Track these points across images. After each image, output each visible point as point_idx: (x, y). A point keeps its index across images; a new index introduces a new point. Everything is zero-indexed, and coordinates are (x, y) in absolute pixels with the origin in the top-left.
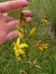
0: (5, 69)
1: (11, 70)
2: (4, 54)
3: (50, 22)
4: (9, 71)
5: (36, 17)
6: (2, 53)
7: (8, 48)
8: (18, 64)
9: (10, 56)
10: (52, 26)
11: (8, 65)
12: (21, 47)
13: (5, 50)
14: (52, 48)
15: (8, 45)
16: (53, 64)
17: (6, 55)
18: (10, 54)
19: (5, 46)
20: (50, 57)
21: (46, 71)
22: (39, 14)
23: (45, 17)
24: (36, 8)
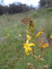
0: (17, 64)
1: (21, 64)
2: (16, 54)
3: (46, 34)
4: (20, 65)
5: (37, 31)
6: (15, 54)
7: (19, 51)
8: (25, 60)
9: (20, 56)
10: (47, 37)
11: (19, 61)
12: (30, 46)
13: (17, 52)
14: (47, 49)
15: (19, 49)
16: (48, 59)
17: (18, 55)
18: (20, 55)
19: (17, 50)
20: (46, 55)
21: (43, 64)
22: (39, 29)
23: (42, 30)
24: (37, 25)
